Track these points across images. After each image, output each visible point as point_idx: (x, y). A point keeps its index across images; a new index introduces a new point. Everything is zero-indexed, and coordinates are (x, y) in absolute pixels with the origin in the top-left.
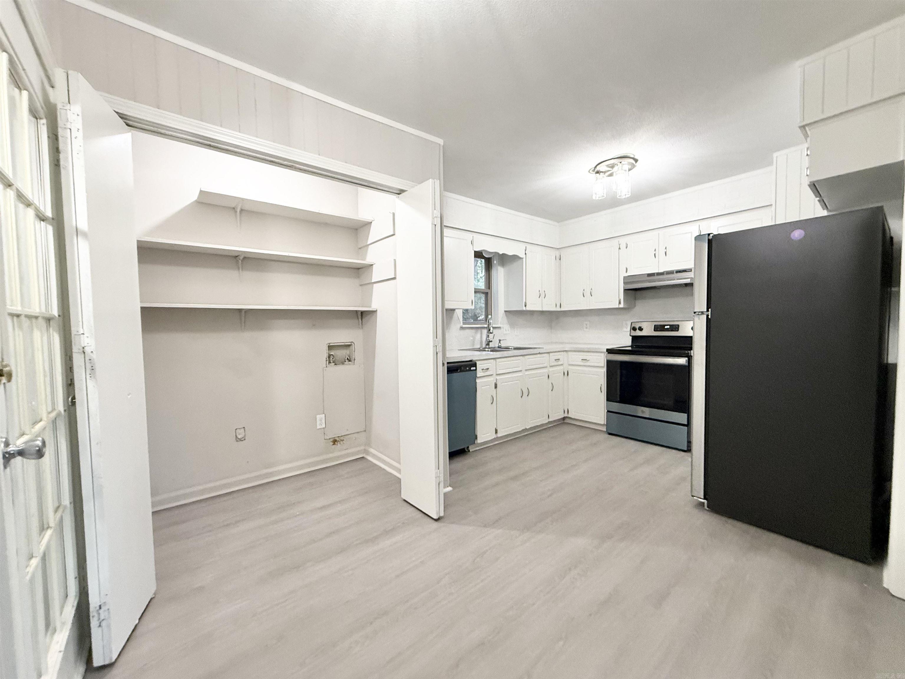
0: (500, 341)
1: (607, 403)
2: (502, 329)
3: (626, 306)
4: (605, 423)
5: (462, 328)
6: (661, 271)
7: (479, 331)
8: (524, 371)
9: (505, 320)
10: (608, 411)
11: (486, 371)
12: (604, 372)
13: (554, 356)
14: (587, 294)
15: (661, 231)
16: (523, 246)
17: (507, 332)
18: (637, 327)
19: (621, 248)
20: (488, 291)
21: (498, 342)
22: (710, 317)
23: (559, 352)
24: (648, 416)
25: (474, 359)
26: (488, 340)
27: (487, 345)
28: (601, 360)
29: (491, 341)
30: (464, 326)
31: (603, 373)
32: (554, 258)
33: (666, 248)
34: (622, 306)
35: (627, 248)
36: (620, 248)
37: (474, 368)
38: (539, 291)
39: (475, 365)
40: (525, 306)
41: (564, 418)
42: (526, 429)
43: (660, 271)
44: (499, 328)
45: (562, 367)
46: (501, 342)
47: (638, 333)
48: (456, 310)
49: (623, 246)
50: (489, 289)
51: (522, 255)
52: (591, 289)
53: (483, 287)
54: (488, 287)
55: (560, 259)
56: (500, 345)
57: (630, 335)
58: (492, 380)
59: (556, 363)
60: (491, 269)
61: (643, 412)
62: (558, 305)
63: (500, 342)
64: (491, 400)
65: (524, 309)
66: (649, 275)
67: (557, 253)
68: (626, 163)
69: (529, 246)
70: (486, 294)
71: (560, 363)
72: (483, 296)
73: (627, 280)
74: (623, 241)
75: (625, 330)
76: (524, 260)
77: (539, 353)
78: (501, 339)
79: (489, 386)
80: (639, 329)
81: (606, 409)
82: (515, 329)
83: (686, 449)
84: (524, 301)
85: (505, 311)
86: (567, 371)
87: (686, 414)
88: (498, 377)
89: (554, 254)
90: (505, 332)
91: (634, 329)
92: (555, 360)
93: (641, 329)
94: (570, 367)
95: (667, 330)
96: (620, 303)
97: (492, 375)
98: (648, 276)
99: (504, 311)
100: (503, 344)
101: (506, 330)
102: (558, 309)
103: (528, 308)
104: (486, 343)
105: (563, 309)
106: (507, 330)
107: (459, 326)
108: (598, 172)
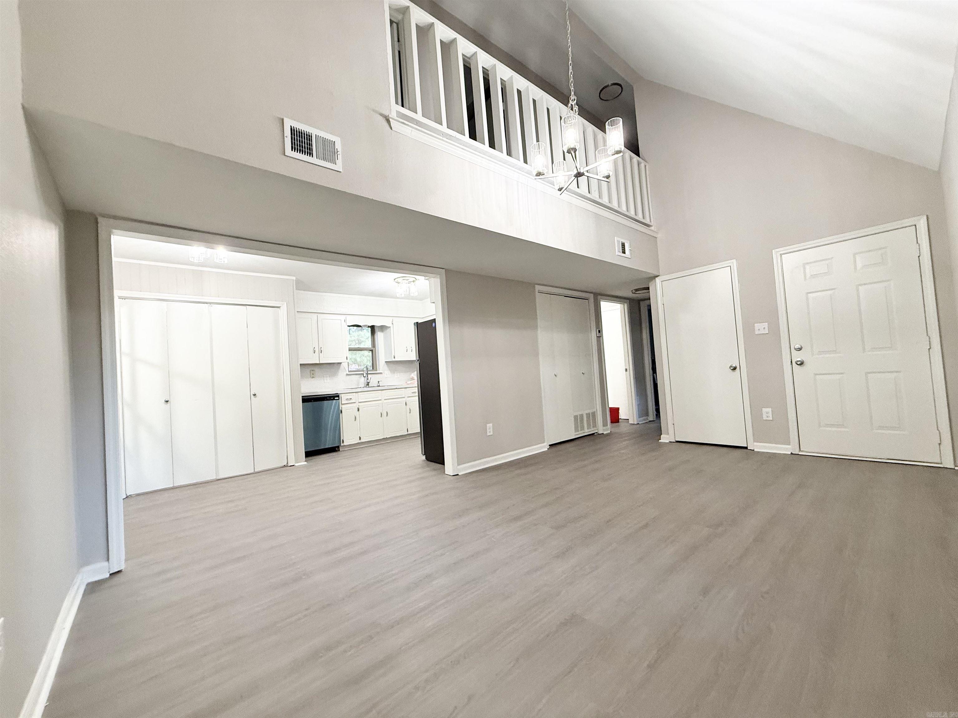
0: (379, 382)
2: (383, 374)
5: (347, 375)
8: (384, 400)
11: (350, 400)
16: (391, 319)
20: (373, 349)
25: (338, 393)
27: (367, 385)
29: (370, 382)
30: (349, 373)
37: (338, 398)
39: (338, 396)
40: (394, 358)
42: (387, 438)
44: (381, 373)
46: (380, 382)
48: (343, 363)
50: (374, 347)
51: (391, 326)
53: (370, 347)
56: (378, 384)
58: (355, 406)
60: (375, 334)
64: (354, 418)
69: (394, 318)
70: (372, 351)
72: (369, 353)
76: (392, 328)
77: (396, 388)
78: (380, 381)
79: (352, 410)
84: (393, 355)
85: (386, 362)
88: (360, 404)
92: (412, 393)
97: (355, 402)
99: (384, 362)
101: (387, 375)
107: (345, 373)
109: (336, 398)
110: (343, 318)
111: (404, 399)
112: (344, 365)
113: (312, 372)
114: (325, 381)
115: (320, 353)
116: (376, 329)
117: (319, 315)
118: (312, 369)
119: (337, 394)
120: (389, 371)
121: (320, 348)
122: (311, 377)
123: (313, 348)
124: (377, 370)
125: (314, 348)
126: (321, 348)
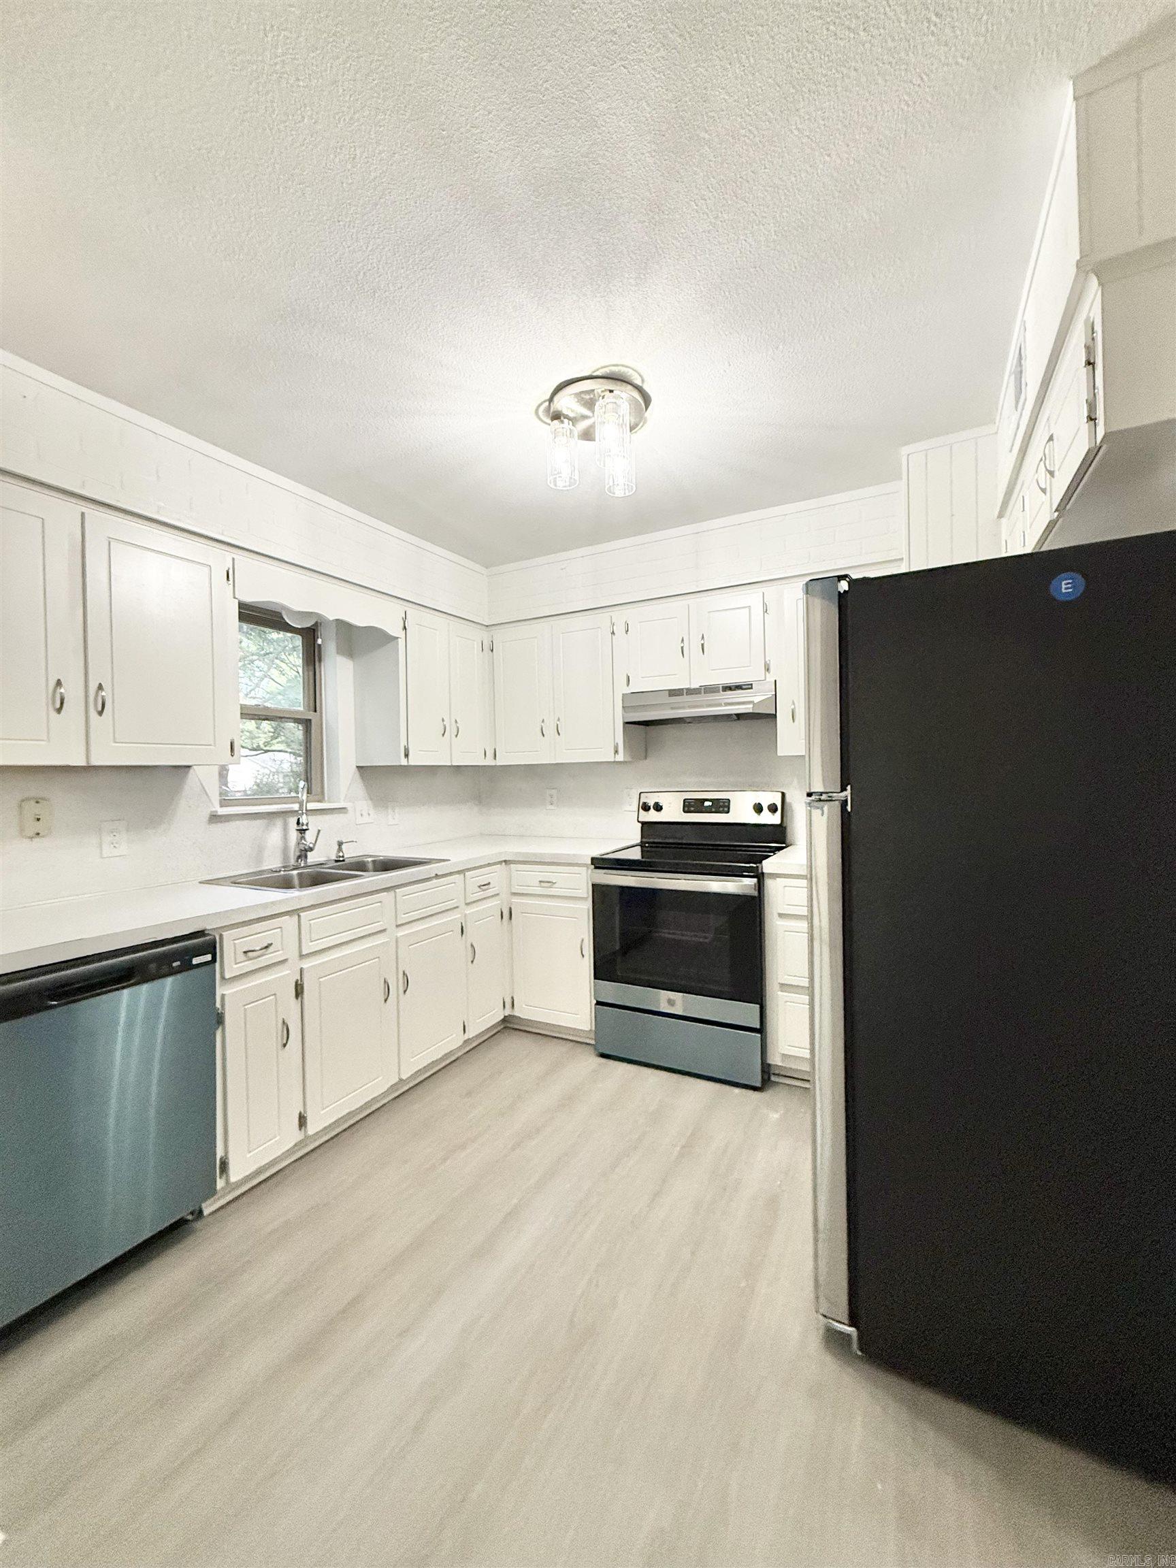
0: (340, 844)
1: (594, 982)
3: (628, 759)
4: (593, 1028)
5: (214, 818)
6: (695, 685)
7: (279, 823)
9: (359, 788)
10: (598, 1003)
11: (259, 956)
12: (589, 910)
13: (475, 879)
14: (550, 731)
15: (690, 600)
16: (398, 609)
17: (366, 819)
18: (651, 804)
19: (615, 632)
20: (310, 715)
21: (337, 847)
22: (849, 808)
23: (489, 865)
24: (680, 1013)
25: (208, 926)
26: (302, 847)
27: (299, 857)
28: (581, 882)
29: (311, 849)
30: (222, 811)
31: (587, 911)
32: (477, 646)
33: (703, 637)
34: (620, 757)
35: (628, 633)
36: (613, 633)
37: (208, 956)
38: (443, 720)
39: (211, 948)
40: (407, 755)
41: (505, 1020)
43: (693, 686)
44: (342, 810)
45: (494, 902)
46: (344, 847)
47: (653, 816)
49: (619, 630)
50: (315, 711)
51: (394, 629)
52: (559, 720)
54: (312, 708)
55: (492, 651)
56: (341, 854)
57: (638, 821)
58: (287, 975)
59: (481, 895)
60: (320, 661)
61: (671, 1002)
62: (490, 754)
63: (340, 849)
64: (282, 1039)
65: (404, 762)
66: (673, 693)
67: (485, 636)
68: (624, 395)
69: (413, 612)
70: (307, 724)
71: (490, 892)
72: (297, 732)
73: (631, 700)
74: (619, 616)
75: (629, 808)
76: (401, 642)
78: (343, 839)
79: (269, 999)
80: (654, 809)
81: (593, 998)
82: (390, 811)
83: (758, 1084)
84: (403, 743)
85: (357, 767)
86: (508, 910)
87: (758, 1006)
89: (480, 635)
90: (360, 820)
91: (646, 808)
93: (658, 808)
94: (515, 900)
95: (709, 810)
96: (616, 752)
97: (286, 960)
98: (670, 695)
99: (354, 767)
100: (350, 853)
102: (489, 762)
103: (413, 761)
104: (298, 854)
105: (499, 762)
106: (365, 814)
108: (557, 416)
109: (196, 961)
110: (221, 559)
111: (456, 915)
112: (203, 776)
113: (31, 809)
114: (107, 850)
115: (93, 714)
116: (328, 643)
117: (92, 512)
118: (33, 793)
119: (201, 933)
120: (370, 802)
121: (93, 687)
122: (22, 830)
123: (52, 683)
124: (324, 798)
125: (59, 683)
126: (100, 687)
